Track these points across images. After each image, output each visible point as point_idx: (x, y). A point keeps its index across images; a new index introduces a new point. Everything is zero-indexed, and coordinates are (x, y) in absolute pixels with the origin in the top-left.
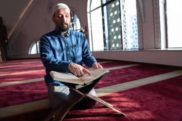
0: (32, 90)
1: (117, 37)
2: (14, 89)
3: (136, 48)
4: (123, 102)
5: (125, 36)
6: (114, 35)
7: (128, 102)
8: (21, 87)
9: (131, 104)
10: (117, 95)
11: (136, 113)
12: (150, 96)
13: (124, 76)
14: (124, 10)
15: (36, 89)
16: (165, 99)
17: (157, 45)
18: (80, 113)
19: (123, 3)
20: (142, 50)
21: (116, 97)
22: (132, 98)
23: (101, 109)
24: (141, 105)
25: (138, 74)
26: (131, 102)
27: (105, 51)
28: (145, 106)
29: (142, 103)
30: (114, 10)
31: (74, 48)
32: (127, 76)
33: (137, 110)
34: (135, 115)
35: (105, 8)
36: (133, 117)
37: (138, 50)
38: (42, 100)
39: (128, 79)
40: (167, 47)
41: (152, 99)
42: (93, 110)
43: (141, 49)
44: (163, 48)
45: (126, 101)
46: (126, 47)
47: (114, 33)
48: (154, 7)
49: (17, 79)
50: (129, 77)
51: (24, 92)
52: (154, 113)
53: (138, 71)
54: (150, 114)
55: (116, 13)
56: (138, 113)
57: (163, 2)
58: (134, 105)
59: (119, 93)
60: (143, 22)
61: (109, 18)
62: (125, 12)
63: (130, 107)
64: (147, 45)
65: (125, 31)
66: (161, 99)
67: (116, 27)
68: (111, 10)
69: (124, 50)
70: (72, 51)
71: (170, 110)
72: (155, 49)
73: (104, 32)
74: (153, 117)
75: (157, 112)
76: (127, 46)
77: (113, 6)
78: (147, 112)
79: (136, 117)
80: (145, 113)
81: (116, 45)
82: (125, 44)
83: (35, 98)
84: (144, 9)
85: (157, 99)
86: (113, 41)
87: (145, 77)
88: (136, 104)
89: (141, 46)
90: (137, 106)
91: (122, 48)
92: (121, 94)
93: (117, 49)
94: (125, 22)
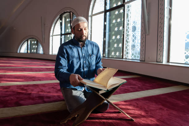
0: (39, 92)
1: (118, 45)
2: (18, 89)
3: (137, 59)
4: (130, 109)
5: (127, 46)
6: (115, 43)
7: (134, 110)
8: (26, 88)
9: (137, 112)
10: (123, 103)
11: (143, 119)
12: (153, 106)
13: (127, 87)
14: (128, 19)
15: (42, 91)
16: (167, 110)
17: (159, 59)
18: (93, 116)
19: (127, 12)
20: (144, 62)
21: (123, 105)
22: (137, 107)
23: (112, 114)
24: (146, 113)
25: (139, 86)
26: (137, 110)
27: (104, 58)
28: (149, 114)
29: (147, 112)
30: (117, 17)
31: (89, 58)
32: (129, 87)
33: (144, 116)
34: (143, 121)
35: (108, 13)
36: (141, 122)
37: (139, 61)
38: (53, 103)
39: (131, 90)
40: (168, 61)
41: (156, 109)
42: (105, 114)
43: (142, 61)
44: (164, 62)
45: (132, 109)
46: (126, 56)
47: (115, 40)
48: (159, 21)
49: (16, 80)
50: (131, 88)
51: (31, 93)
52: (158, 120)
53: (140, 83)
54: (155, 121)
55: (119, 20)
56: (145, 119)
57: (168, 17)
58: (140, 113)
59: (125, 101)
60: (146, 34)
61: (111, 25)
62: (129, 21)
63: (137, 114)
64: (149, 58)
65: (128, 40)
66: (163, 110)
67: (118, 35)
68: (114, 17)
69: (124, 60)
70: (88, 61)
71: (171, 119)
72: (157, 62)
73: (105, 39)
74: (157, 123)
75: (160, 120)
76: (128, 56)
77: (117, 12)
78: (152, 119)
79: (143, 122)
80: (150, 120)
81: (115, 53)
82: (126, 54)
83: (46, 100)
84: (149, 22)
85: (160, 109)
86: (113, 49)
87: (147, 89)
88: (142, 112)
89: (143, 58)
90: (143, 114)
91: (123, 58)
92: (127, 103)
93: (117, 57)
94: (128, 31)
